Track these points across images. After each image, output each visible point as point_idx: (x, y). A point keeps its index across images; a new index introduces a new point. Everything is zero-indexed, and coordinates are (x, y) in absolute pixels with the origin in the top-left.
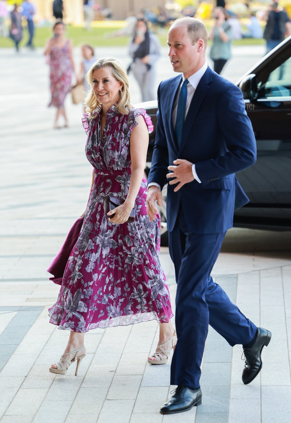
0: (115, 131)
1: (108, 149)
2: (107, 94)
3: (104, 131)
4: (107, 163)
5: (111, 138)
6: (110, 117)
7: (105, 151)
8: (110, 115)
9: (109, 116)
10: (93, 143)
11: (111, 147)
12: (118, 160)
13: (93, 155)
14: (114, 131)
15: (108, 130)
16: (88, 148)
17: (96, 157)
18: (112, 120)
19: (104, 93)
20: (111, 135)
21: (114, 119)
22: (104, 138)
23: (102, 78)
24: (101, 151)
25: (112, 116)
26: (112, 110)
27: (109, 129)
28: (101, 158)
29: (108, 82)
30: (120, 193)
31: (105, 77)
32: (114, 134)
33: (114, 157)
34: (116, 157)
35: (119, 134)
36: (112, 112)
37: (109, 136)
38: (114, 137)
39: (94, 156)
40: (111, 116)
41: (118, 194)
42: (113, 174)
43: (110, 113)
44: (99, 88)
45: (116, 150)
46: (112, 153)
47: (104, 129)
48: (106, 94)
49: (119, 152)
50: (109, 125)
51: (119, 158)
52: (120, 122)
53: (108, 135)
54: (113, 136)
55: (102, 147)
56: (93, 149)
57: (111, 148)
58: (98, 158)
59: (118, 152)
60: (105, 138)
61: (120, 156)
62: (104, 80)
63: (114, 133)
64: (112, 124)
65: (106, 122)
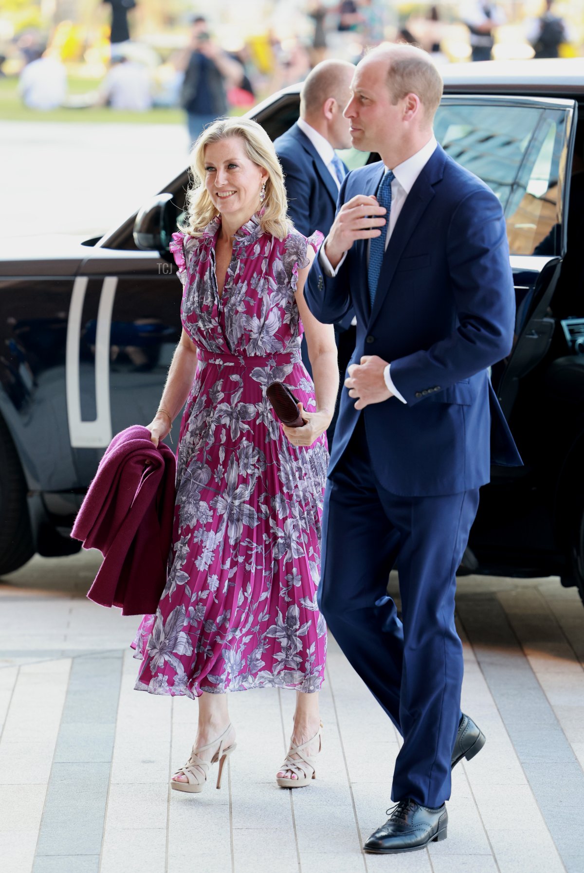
0: (255, 275)
1: (237, 312)
2: (236, 194)
3: (229, 273)
4: (233, 340)
5: (244, 290)
6: (241, 244)
7: (230, 317)
8: (242, 241)
9: (239, 242)
10: (203, 298)
11: (246, 308)
12: (257, 335)
13: (200, 324)
14: (252, 276)
15: (237, 271)
16: (189, 309)
17: (207, 327)
18: (246, 252)
19: (229, 191)
20: (246, 282)
21: (250, 249)
22: (226, 287)
23: (224, 161)
24: (221, 314)
25: (246, 244)
26: (248, 229)
27: (240, 269)
28: (219, 330)
29: (237, 169)
30: (260, 403)
31: (229, 158)
32: (253, 281)
33: (250, 329)
34: (255, 330)
35: (262, 281)
36: (246, 234)
37: (240, 284)
38: (252, 287)
39: (205, 326)
40: (244, 243)
41: (257, 406)
42: (243, 364)
43: (242, 237)
44: (217, 182)
45: (255, 315)
46: (248, 321)
47: (229, 270)
48: (233, 194)
49: (262, 320)
50: (241, 262)
51: (260, 330)
52: (266, 257)
53: (236, 283)
54: (249, 284)
55: (223, 308)
56: (202, 311)
57: (245, 310)
58: (214, 330)
59: (259, 317)
60: (230, 288)
61: (262, 328)
62: (227, 164)
63: (252, 278)
64: (247, 260)
65: (233, 254)
